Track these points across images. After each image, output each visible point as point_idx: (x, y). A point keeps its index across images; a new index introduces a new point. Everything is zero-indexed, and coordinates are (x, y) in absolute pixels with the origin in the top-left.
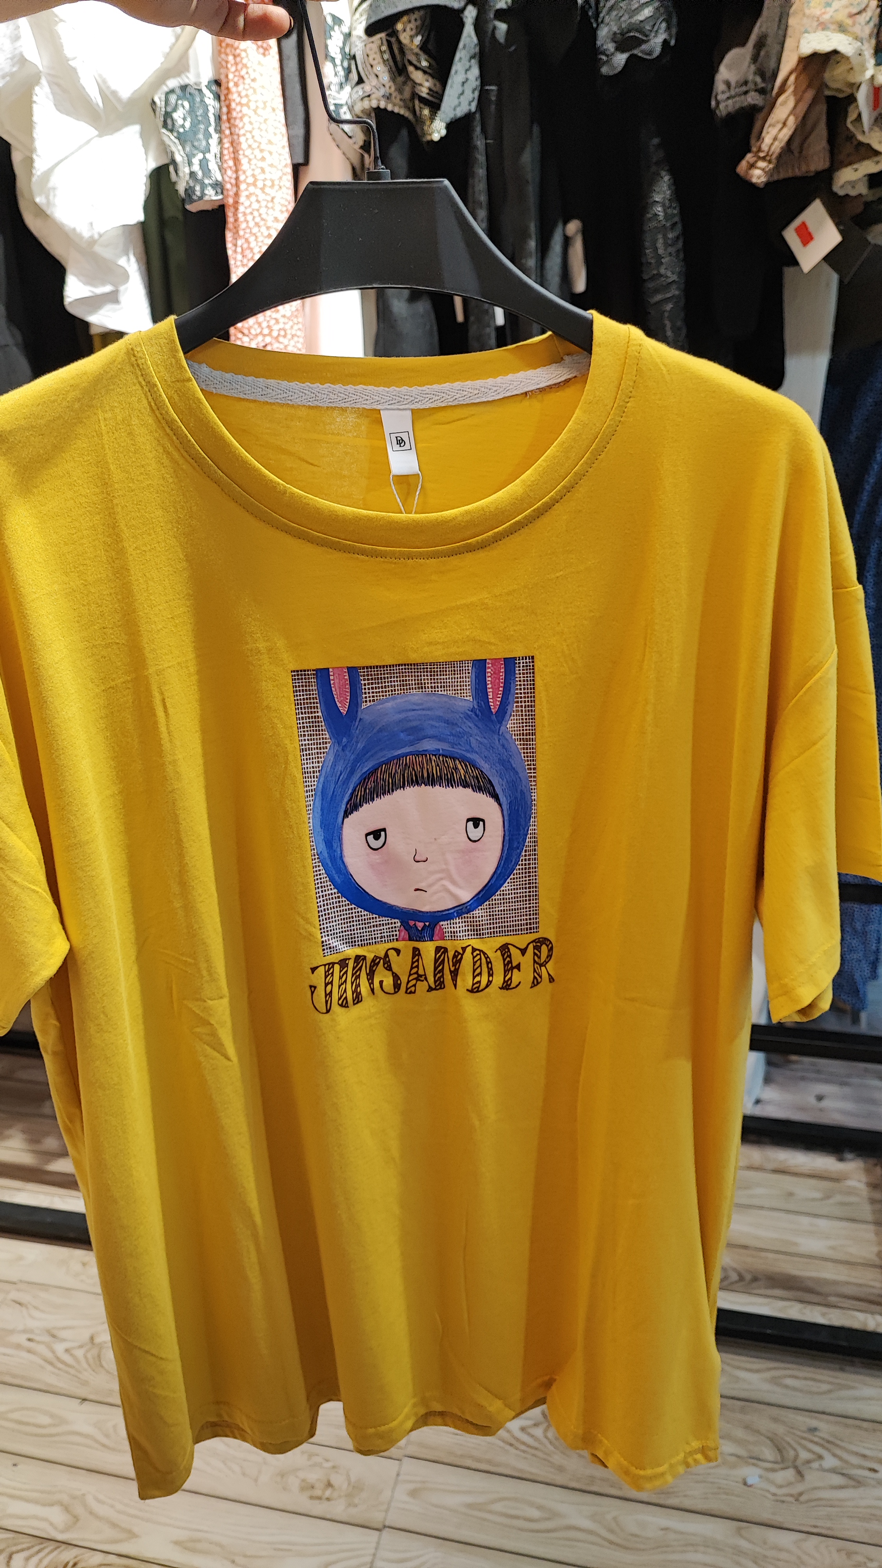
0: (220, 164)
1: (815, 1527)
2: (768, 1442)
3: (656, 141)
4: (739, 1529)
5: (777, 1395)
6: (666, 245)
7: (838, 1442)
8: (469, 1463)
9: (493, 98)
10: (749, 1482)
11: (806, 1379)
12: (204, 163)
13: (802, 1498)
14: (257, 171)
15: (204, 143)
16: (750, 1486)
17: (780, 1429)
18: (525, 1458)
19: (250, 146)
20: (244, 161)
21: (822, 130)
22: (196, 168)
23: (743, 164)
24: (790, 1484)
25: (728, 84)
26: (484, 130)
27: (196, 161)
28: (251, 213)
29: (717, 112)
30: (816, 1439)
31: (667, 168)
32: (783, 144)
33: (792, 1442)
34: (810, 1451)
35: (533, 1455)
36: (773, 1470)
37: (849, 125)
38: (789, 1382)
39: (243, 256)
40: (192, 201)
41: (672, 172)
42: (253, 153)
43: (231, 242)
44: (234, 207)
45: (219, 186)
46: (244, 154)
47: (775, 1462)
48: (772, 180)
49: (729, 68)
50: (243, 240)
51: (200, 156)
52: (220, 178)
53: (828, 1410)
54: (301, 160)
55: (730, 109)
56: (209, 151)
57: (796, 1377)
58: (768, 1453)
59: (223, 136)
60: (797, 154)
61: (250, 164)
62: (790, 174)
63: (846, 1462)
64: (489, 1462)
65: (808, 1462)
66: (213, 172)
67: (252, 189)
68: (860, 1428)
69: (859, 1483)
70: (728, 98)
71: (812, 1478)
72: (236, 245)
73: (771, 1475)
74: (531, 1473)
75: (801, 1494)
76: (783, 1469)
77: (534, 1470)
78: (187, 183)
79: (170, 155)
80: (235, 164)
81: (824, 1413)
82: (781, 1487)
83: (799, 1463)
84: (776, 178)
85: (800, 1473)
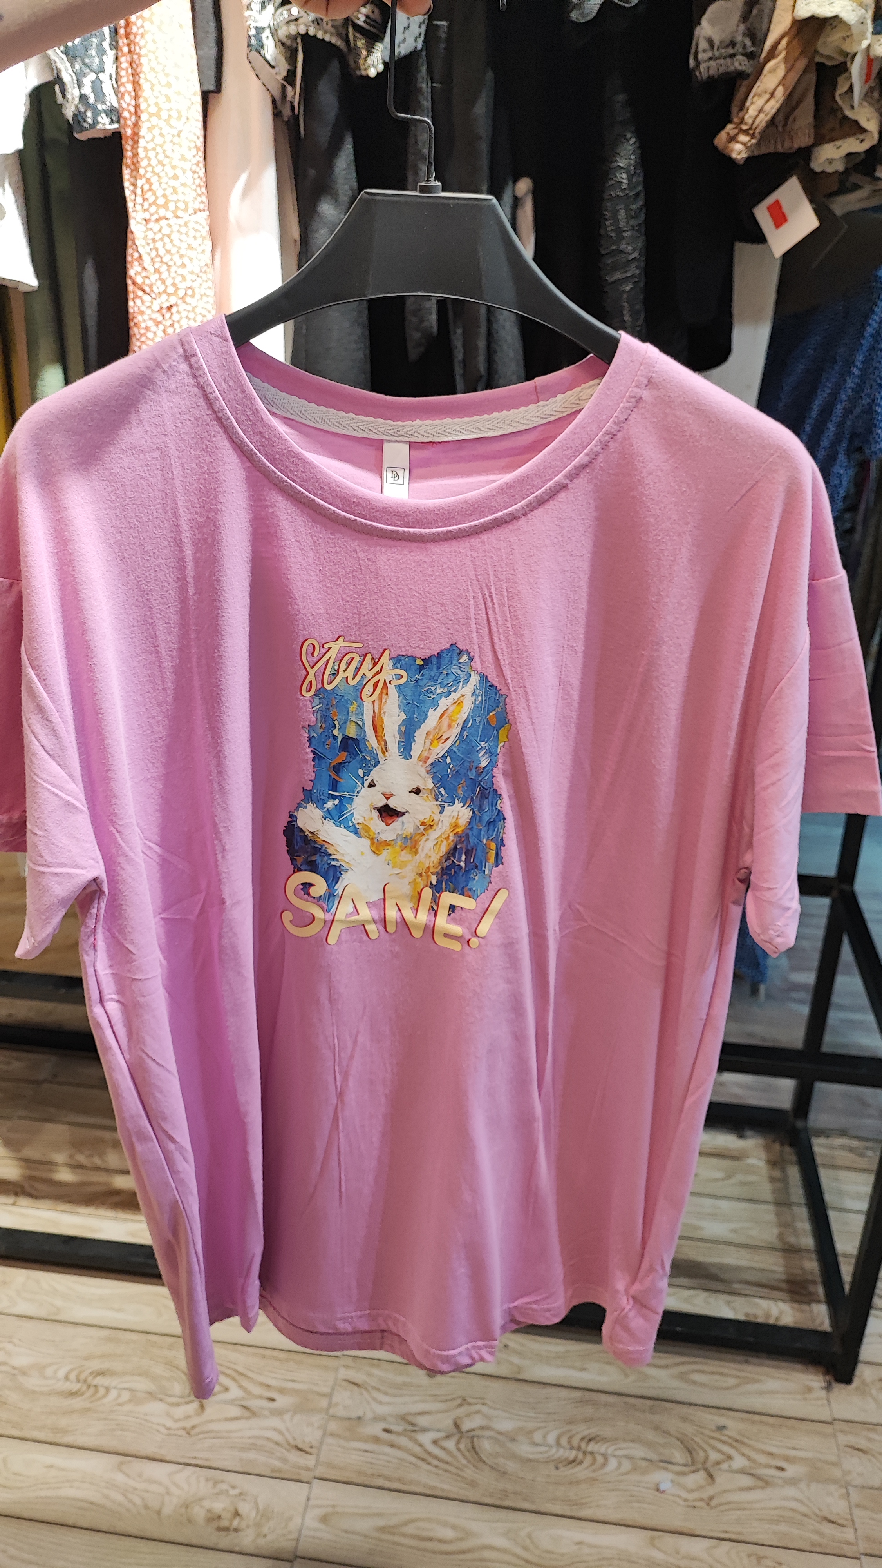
0: (115, 86)
1: (727, 1532)
2: (679, 1443)
3: (621, 97)
4: (652, 1539)
5: (683, 1392)
6: (629, 217)
7: (745, 1440)
8: (380, 1482)
9: (443, 36)
10: (662, 1487)
11: (713, 1373)
12: (96, 86)
13: (713, 1503)
14: (161, 100)
15: (97, 61)
16: (663, 1492)
17: (689, 1429)
18: (437, 1474)
19: (153, 69)
20: (145, 85)
21: (809, 103)
22: (87, 90)
23: (723, 136)
24: (701, 1488)
25: (711, 42)
26: (430, 71)
27: (87, 82)
28: (154, 149)
29: (698, 74)
30: (724, 1438)
31: (633, 129)
32: (769, 117)
33: (700, 1442)
34: (719, 1451)
35: (445, 1471)
36: (683, 1474)
37: (838, 98)
38: (697, 1377)
39: (144, 200)
40: (82, 130)
41: (639, 134)
42: (156, 77)
43: (129, 180)
44: (133, 139)
45: (115, 114)
46: (145, 78)
47: (685, 1465)
48: (752, 154)
49: (712, 22)
50: (144, 180)
51: (92, 76)
52: (116, 105)
53: (735, 1407)
54: (212, 88)
55: (712, 72)
56: (103, 71)
57: (702, 1372)
58: (679, 1456)
59: (120, 54)
60: (780, 129)
61: (153, 90)
62: (771, 149)
63: (753, 1461)
64: (400, 1480)
65: (718, 1463)
66: (107, 94)
67: (154, 120)
68: (766, 1424)
69: (765, 1483)
70: (710, 59)
71: (723, 1480)
72: (135, 185)
73: (682, 1480)
74: (443, 1490)
75: (711, 1498)
76: (694, 1472)
77: (446, 1487)
78: (77, 107)
79: (55, 72)
80: (135, 90)
81: (730, 1409)
82: (691, 1491)
83: (709, 1465)
84: (756, 153)
85: (711, 1476)
